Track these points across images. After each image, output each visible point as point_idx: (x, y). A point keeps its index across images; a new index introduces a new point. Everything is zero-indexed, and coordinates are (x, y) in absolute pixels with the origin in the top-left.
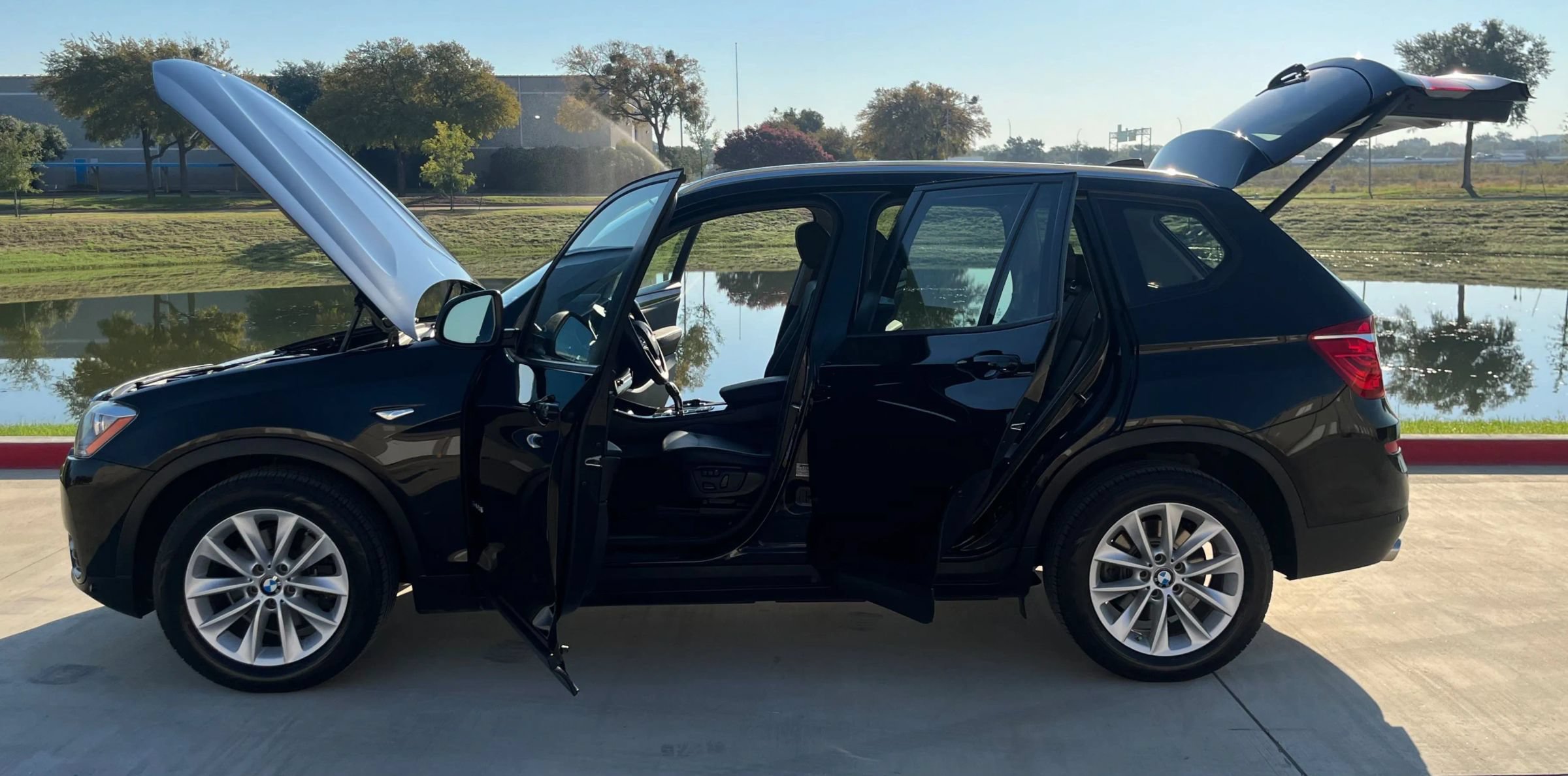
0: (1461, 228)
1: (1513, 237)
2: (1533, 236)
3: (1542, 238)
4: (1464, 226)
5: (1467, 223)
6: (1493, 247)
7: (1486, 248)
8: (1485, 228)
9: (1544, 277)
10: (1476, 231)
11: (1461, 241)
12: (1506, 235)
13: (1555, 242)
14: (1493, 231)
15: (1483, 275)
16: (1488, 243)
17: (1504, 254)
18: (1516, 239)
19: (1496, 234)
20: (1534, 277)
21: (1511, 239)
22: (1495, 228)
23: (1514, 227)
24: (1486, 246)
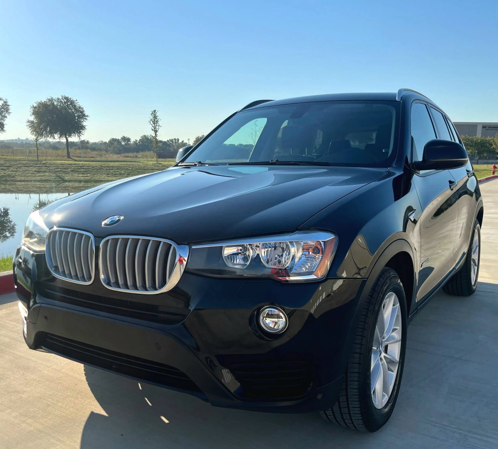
0: (3, 171)
1: (24, 175)
2: (30, 174)
3: (34, 175)
4: (4, 170)
5: (5, 169)
6: (19, 178)
7: (16, 179)
8: (12, 171)
9: (34, 189)
10: (9, 172)
11: (5, 176)
12: (20, 174)
13: (39, 176)
14: (15, 172)
15: (13, 189)
16: (16, 177)
17: (24, 181)
18: (25, 175)
19: (17, 173)
20: (30, 190)
21: (23, 175)
22: (16, 171)
23: (22, 171)
24: (15, 178)
